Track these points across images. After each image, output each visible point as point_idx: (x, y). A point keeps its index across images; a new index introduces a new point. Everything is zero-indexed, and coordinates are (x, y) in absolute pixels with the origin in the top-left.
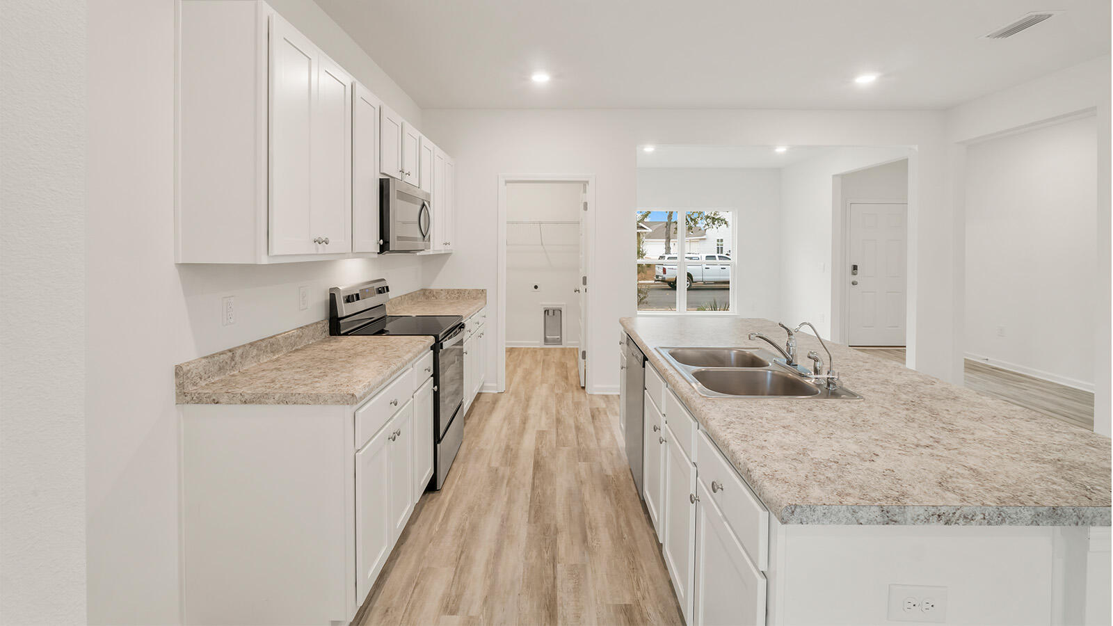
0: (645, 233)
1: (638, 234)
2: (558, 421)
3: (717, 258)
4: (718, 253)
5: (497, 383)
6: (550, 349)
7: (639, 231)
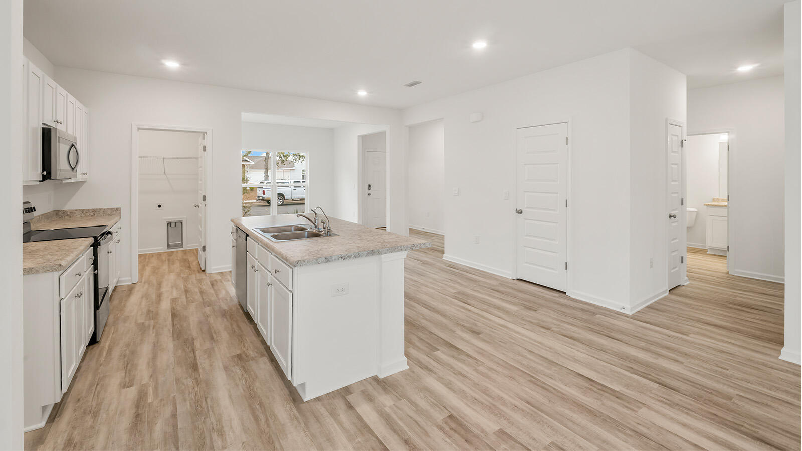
0: (249, 165)
1: (243, 166)
2: (187, 291)
3: (301, 182)
4: (303, 179)
5: (131, 277)
6: (173, 252)
7: (244, 163)
